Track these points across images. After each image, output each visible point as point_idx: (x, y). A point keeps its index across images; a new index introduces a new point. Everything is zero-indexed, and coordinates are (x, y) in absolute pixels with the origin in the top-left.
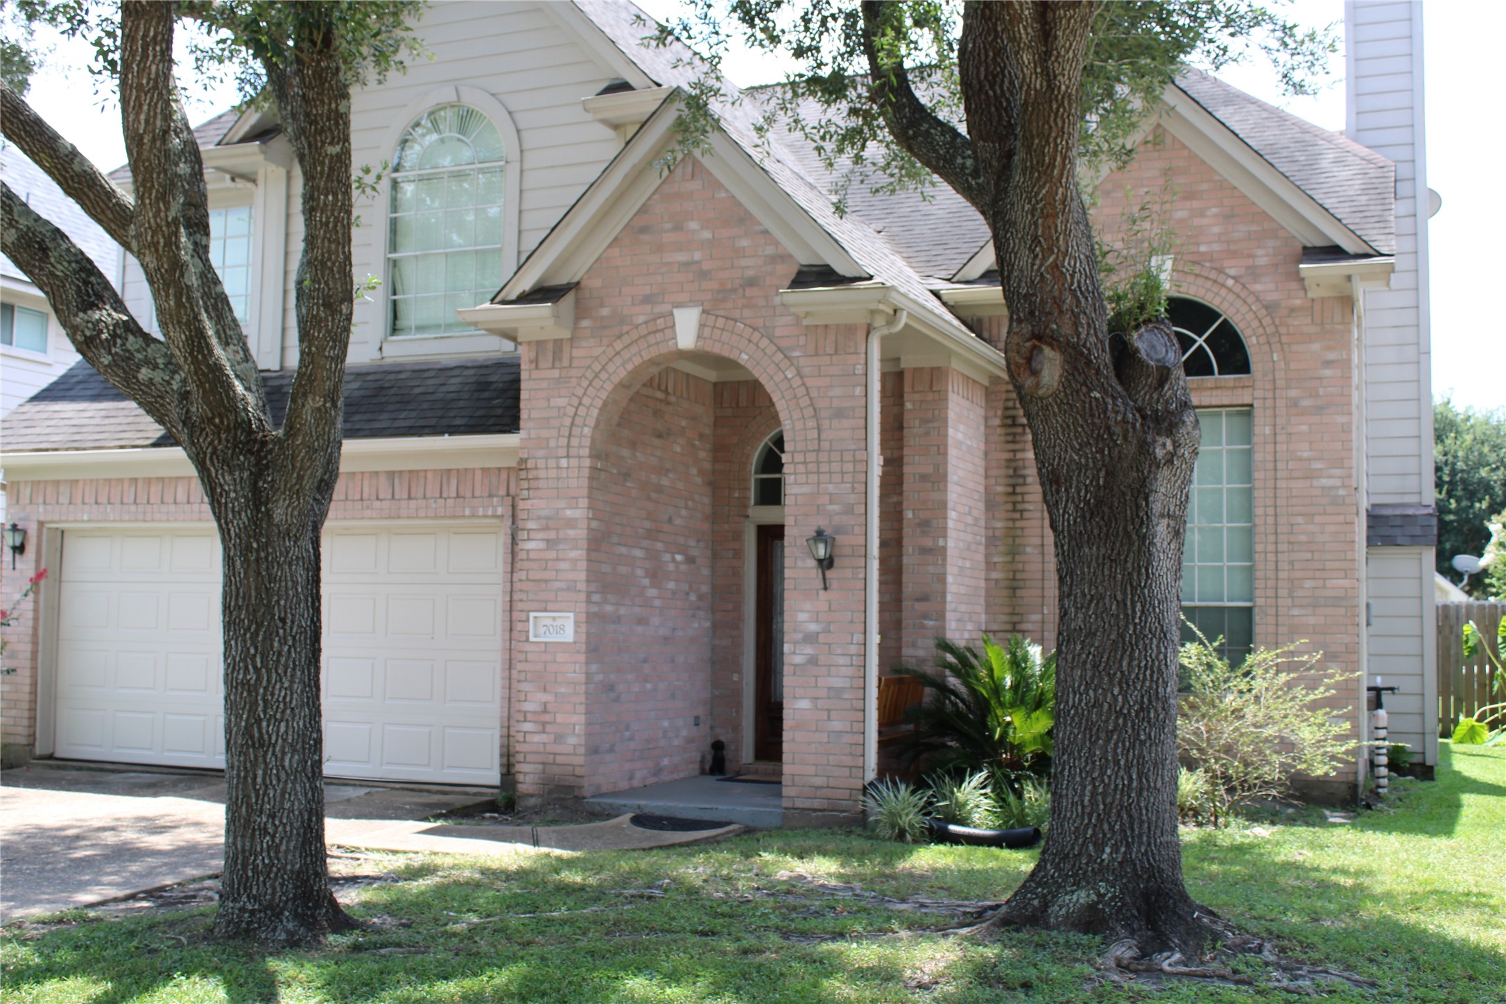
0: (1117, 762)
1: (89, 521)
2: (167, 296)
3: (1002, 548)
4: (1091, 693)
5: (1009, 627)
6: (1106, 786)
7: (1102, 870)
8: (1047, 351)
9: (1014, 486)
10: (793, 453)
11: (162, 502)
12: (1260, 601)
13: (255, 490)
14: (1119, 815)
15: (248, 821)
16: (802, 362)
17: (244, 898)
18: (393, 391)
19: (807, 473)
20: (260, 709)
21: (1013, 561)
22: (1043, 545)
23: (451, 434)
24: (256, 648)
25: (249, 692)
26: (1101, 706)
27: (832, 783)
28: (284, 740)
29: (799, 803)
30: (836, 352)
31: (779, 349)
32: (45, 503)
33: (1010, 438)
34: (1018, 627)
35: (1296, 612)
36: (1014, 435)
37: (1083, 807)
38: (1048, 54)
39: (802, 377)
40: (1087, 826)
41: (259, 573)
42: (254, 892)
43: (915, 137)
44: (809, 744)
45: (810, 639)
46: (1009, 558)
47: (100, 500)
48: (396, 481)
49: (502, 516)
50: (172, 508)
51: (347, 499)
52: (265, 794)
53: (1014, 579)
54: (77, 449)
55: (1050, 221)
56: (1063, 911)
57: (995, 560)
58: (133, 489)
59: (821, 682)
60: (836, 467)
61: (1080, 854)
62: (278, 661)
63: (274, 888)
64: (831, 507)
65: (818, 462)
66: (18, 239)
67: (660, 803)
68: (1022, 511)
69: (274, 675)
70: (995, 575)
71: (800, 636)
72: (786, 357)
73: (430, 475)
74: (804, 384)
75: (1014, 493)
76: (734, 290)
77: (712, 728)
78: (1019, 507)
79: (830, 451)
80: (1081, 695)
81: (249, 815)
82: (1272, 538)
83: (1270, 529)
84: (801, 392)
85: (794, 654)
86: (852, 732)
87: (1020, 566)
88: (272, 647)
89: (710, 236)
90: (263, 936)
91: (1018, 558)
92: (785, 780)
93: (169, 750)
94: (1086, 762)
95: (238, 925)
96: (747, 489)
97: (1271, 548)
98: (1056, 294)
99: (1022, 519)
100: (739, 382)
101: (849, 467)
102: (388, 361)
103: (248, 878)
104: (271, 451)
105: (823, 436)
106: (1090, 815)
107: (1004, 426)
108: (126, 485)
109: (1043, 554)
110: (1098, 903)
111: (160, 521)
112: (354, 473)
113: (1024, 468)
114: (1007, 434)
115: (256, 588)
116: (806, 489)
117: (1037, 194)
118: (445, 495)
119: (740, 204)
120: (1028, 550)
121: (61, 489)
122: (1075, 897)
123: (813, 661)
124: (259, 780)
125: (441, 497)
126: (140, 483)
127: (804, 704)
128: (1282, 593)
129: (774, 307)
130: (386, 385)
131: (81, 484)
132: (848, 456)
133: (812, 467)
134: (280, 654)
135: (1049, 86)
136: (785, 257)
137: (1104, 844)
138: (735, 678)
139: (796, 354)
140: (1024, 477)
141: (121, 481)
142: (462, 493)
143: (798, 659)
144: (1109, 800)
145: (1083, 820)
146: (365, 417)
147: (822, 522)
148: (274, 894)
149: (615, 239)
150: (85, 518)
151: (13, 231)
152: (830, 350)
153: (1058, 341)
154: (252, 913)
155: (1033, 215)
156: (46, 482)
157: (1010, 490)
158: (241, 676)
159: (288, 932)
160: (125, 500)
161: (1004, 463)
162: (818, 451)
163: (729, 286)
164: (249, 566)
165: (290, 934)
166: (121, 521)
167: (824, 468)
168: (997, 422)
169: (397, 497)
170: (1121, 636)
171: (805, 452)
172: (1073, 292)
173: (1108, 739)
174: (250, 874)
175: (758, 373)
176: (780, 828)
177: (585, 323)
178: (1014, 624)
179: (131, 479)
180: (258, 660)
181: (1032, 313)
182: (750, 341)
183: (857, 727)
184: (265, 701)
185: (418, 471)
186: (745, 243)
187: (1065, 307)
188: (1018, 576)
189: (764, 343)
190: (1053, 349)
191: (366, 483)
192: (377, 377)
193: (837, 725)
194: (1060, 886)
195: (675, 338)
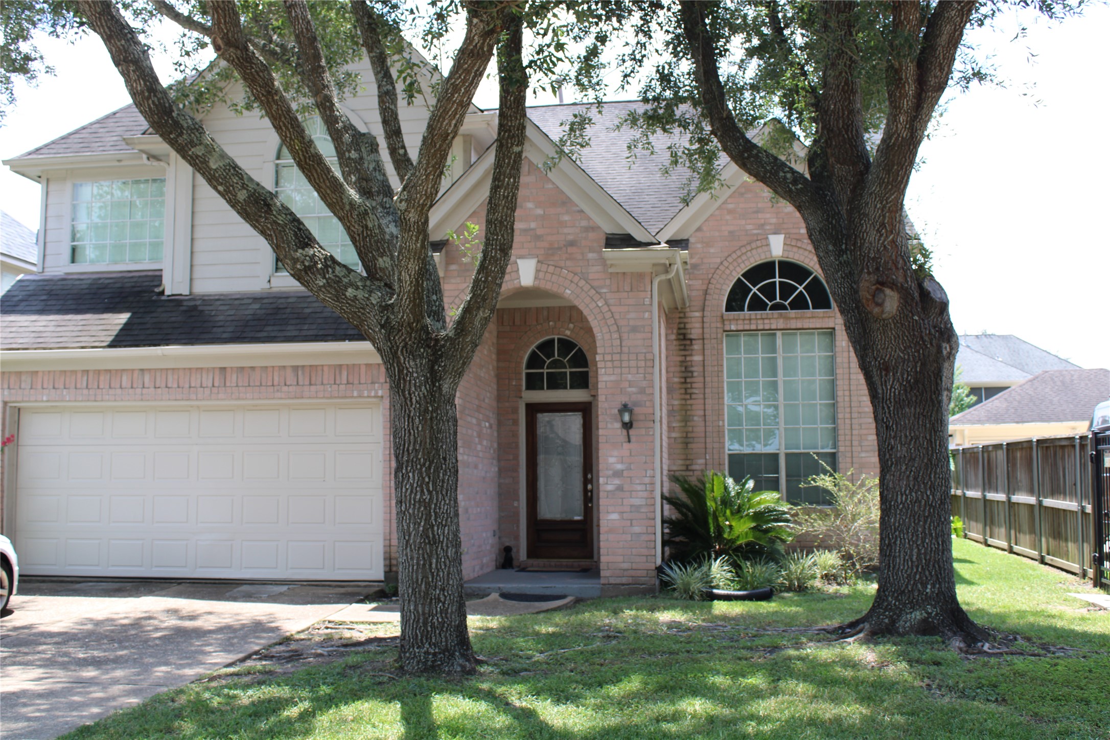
0: (931, 535)
1: (47, 401)
2: (417, 241)
3: (678, 418)
4: (914, 494)
5: (684, 468)
6: (926, 549)
7: (928, 599)
8: (888, 291)
9: (685, 378)
10: (604, 354)
11: (110, 387)
12: (842, 449)
13: (432, 371)
14: (934, 566)
15: (427, 593)
16: (608, 296)
17: (427, 645)
18: (288, 311)
19: (614, 367)
20: (433, 518)
21: (686, 426)
22: (705, 415)
23: (350, 340)
24: (429, 478)
25: (425, 508)
26: (920, 502)
27: (634, 566)
28: (448, 539)
29: (612, 581)
30: (631, 290)
31: (592, 287)
32: (9, 388)
33: (682, 347)
34: (690, 468)
35: (863, 455)
36: (685, 345)
37: (912, 562)
38: (916, 117)
39: (608, 306)
40: (916, 573)
41: (432, 427)
42: (433, 641)
43: (748, 158)
44: (618, 542)
45: (618, 474)
46: (683, 424)
47: (56, 386)
48: (300, 373)
49: (382, 397)
50: (119, 391)
51: (261, 385)
52: (437, 575)
53: (687, 437)
54: (44, 349)
55: (893, 214)
56: (908, 624)
57: (674, 425)
58: (85, 378)
59: (625, 502)
60: (633, 363)
61: (913, 590)
62: (442, 486)
63: (446, 638)
64: (630, 389)
65: (621, 361)
66: (249, 197)
67: (514, 585)
68: (691, 394)
69: (440, 496)
70: (674, 435)
71: (611, 472)
72: (597, 292)
73: (326, 369)
74: (610, 310)
75: (685, 382)
76: (560, 248)
77: (500, 538)
78: (689, 391)
79: (629, 353)
80: (907, 496)
81: (427, 590)
82: (848, 410)
83: (847, 404)
84: (608, 315)
85: (606, 484)
86: (647, 533)
87: (690, 429)
88: (439, 477)
89: (542, 213)
90: (447, 669)
91: (689, 424)
92: (602, 566)
93: (113, 566)
94: (912, 535)
95: (425, 663)
96: (521, 379)
97: (848, 416)
98: (894, 257)
99: (691, 399)
100: (515, 309)
101: (642, 364)
102: (274, 290)
103: (428, 631)
104: (443, 346)
105: (624, 344)
106: (917, 567)
107: (678, 339)
108: (79, 375)
109: (705, 421)
110: (928, 618)
111: (109, 400)
112: (266, 367)
113: (692, 366)
114: (680, 345)
115: (431, 438)
116: (613, 378)
117: (888, 198)
118: (338, 382)
119: (563, 192)
120: (696, 418)
121: (23, 378)
122: (913, 616)
123: (620, 488)
124: (434, 566)
125: (335, 384)
126: (91, 374)
127: (614, 516)
128: (855, 443)
129: (588, 260)
130: (281, 306)
131: (40, 375)
132: (641, 357)
133: (617, 364)
134: (443, 481)
135: (911, 136)
136: (595, 228)
137: (927, 583)
138: (516, 504)
139: (604, 290)
140: (692, 372)
141: (74, 372)
142: (351, 381)
143: (610, 488)
144: (928, 557)
145: (912, 569)
146: (276, 328)
147: (624, 399)
148: (446, 641)
149: (474, 212)
150: (45, 398)
151: (245, 191)
152: (627, 288)
153: (897, 286)
154: (435, 654)
155: (882, 211)
156: (10, 372)
157: (683, 380)
158: (418, 497)
159: (461, 666)
160: (79, 386)
161: (678, 364)
162: (621, 353)
163: (556, 246)
164: (426, 422)
165: (463, 667)
166: (75, 401)
167: (625, 364)
168: (673, 337)
169: (301, 383)
170: (930, 460)
171: (612, 354)
172: (902, 257)
173: (925, 522)
174: (429, 629)
175: (576, 303)
176: (600, 597)
177: (453, 267)
178: (687, 466)
179: (83, 371)
180: (431, 485)
181: (877, 269)
182: (572, 282)
183: (650, 530)
184: (436, 513)
185: (317, 366)
186: (566, 218)
187: (900, 266)
188: (689, 435)
189: (582, 283)
190: (892, 290)
191: (276, 374)
192: (271, 301)
193: (637, 529)
194: (901, 610)
195: (519, 278)
